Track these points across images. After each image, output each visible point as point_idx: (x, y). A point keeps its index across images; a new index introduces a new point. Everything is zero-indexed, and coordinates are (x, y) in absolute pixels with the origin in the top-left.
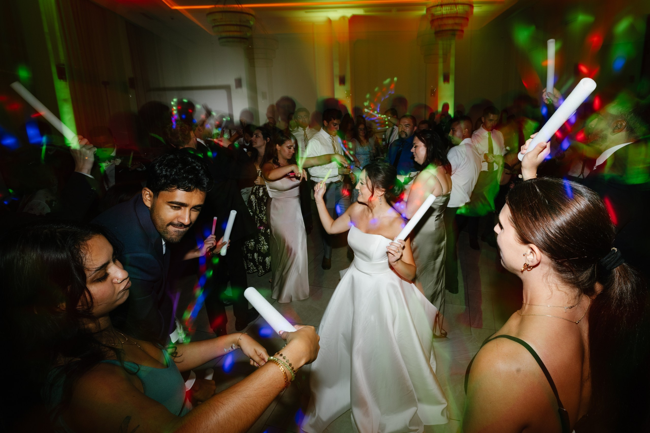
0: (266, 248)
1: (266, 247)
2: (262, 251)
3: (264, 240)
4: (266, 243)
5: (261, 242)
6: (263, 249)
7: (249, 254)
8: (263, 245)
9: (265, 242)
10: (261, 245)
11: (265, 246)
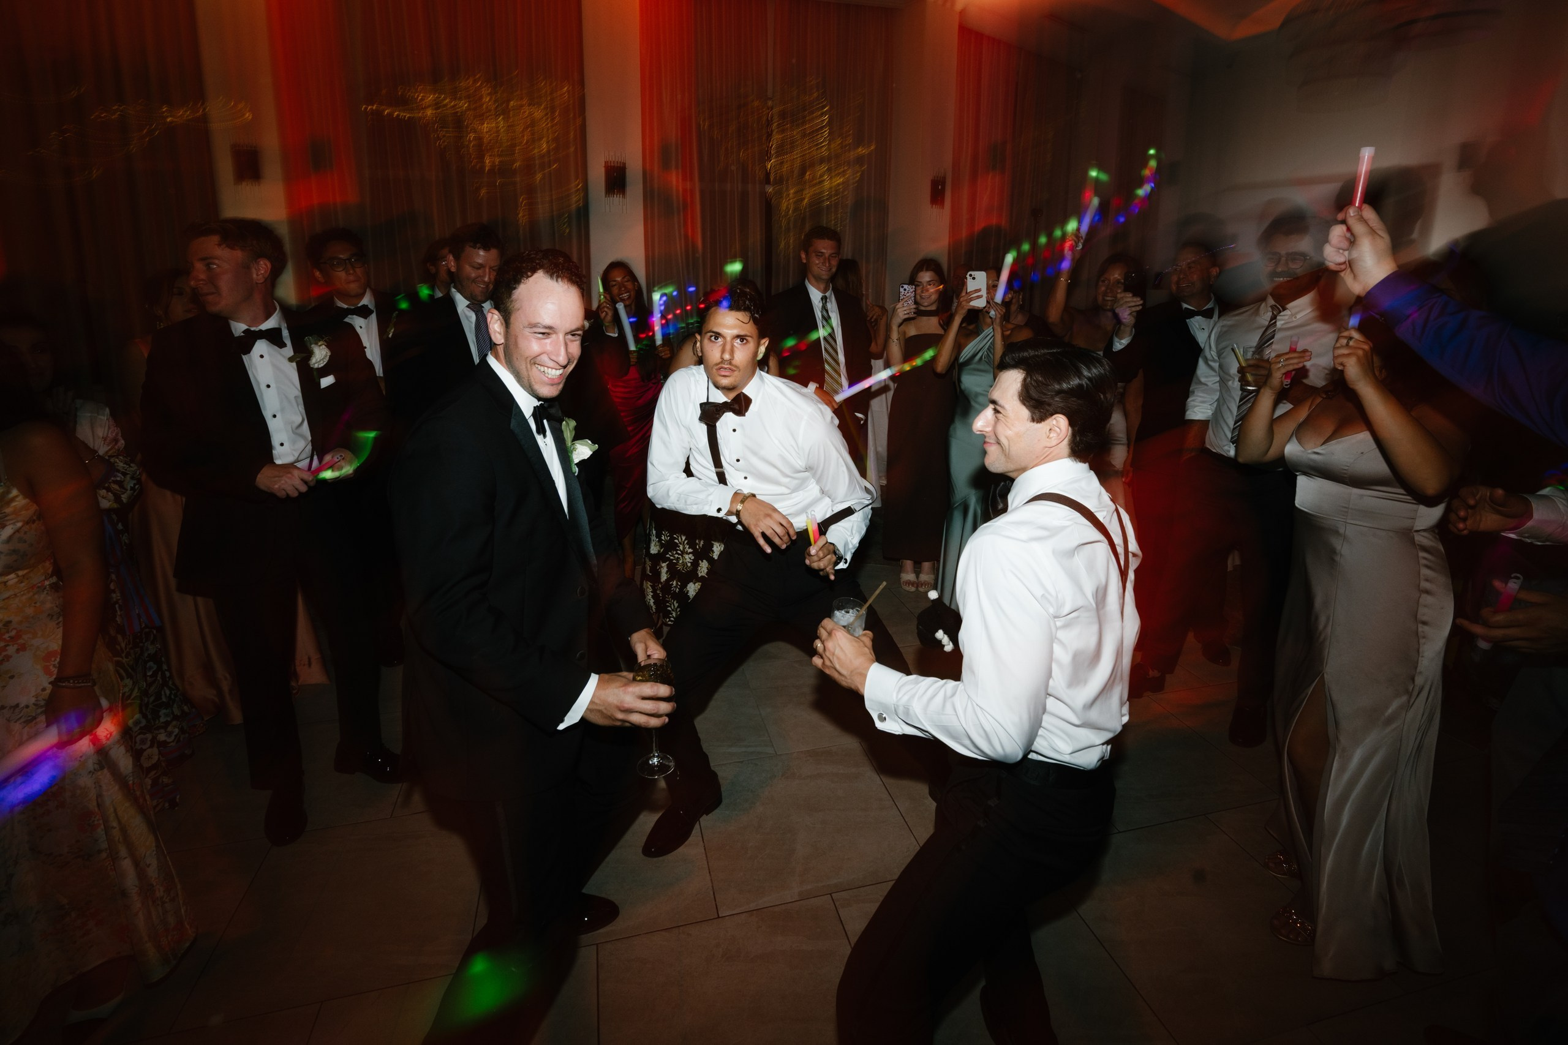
0: (688, 560)
1: (690, 558)
2: (680, 567)
3: (686, 542)
4: (689, 548)
5: (679, 547)
6: (683, 562)
7: (675, 581)
8: (683, 553)
9: (688, 546)
10: (679, 554)
11: (687, 557)
